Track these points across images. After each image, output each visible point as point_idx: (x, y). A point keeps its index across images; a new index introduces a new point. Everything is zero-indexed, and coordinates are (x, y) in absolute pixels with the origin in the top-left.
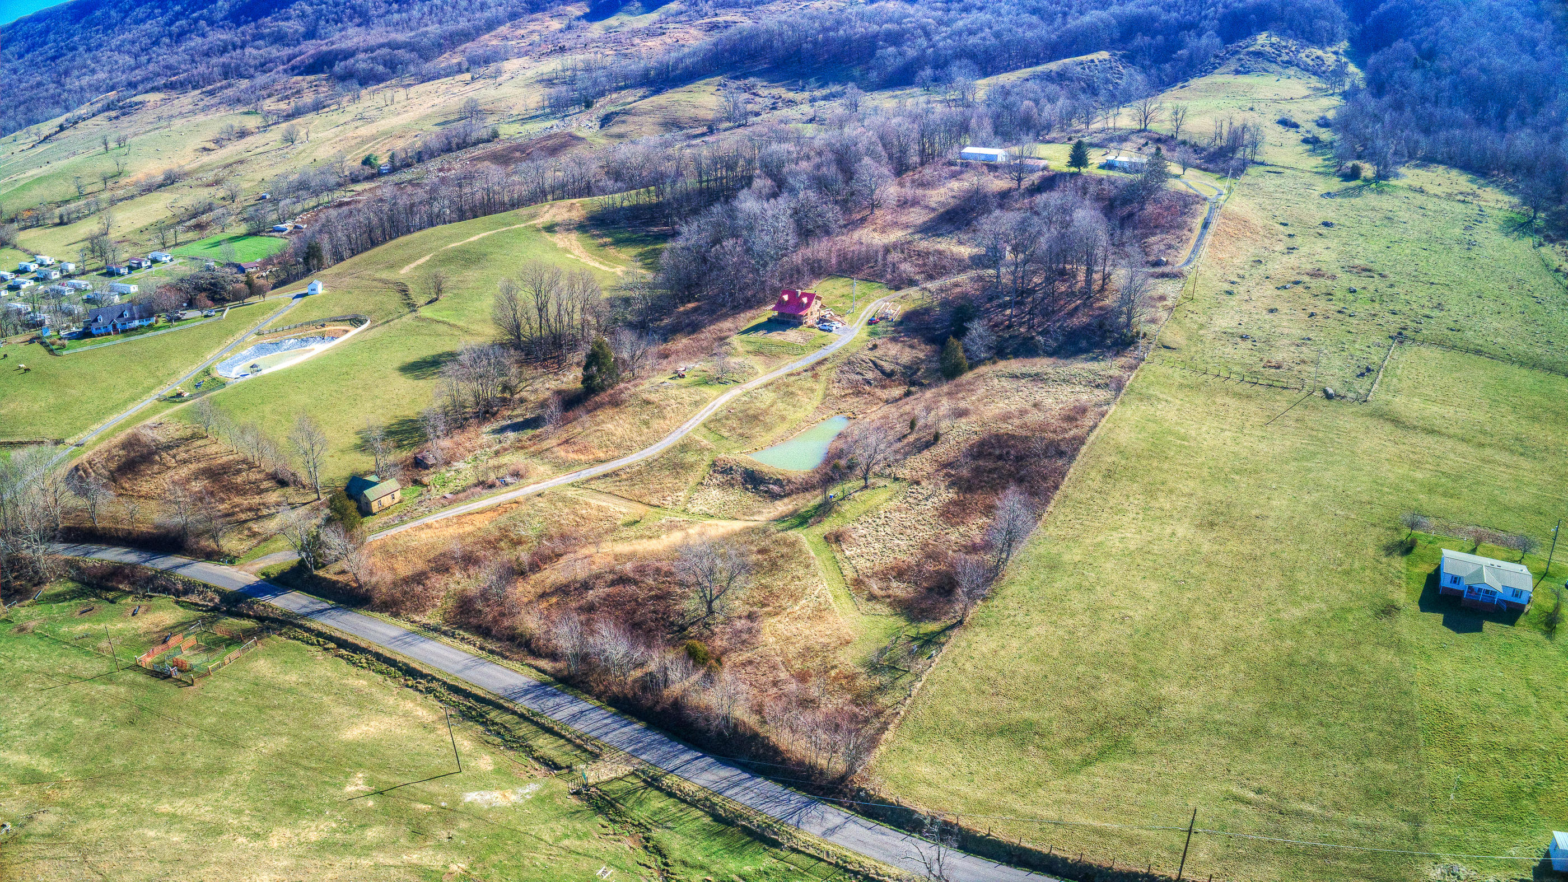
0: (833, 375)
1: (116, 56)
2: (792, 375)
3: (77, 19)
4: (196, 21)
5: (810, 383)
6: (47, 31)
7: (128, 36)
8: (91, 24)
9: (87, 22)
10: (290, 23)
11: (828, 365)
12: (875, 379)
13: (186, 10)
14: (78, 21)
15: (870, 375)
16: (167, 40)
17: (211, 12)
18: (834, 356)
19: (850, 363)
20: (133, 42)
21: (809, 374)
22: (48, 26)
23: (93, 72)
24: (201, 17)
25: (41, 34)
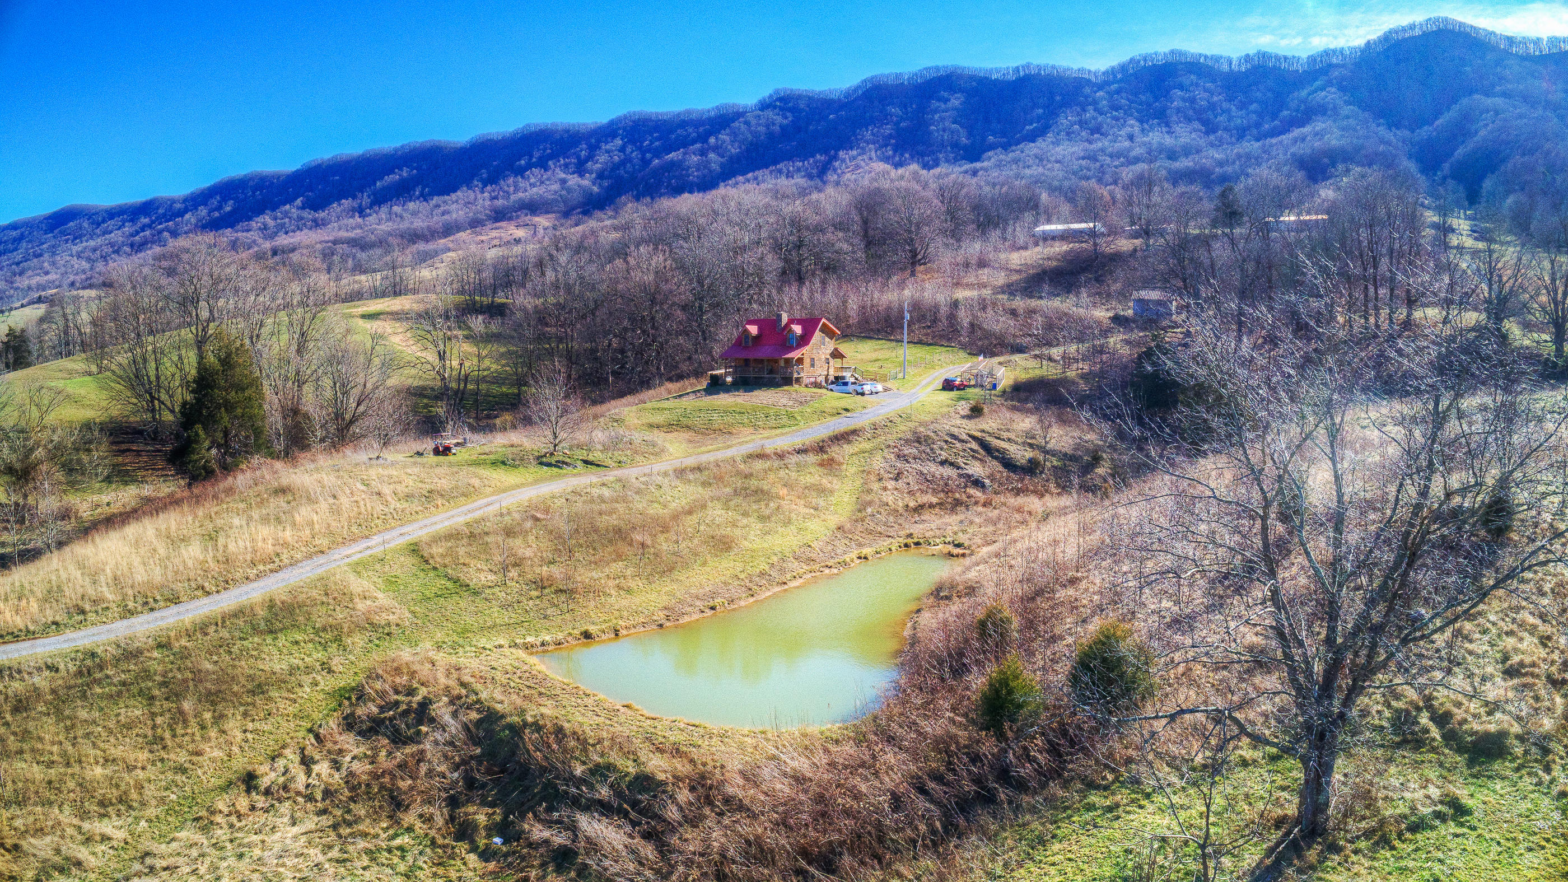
0: (878, 463)
1: (75, 261)
2: (762, 456)
3: (51, 229)
4: (160, 232)
5: (814, 476)
6: (21, 237)
7: (92, 243)
8: (63, 233)
9: (61, 232)
10: (249, 235)
11: (861, 445)
12: (992, 477)
13: (153, 222)
14: (52, 231)
15: (976, 469)
16: (128, 249)
17: (177, 225)
18: (875, 427)
19: (918, 440)
20: (95, 250)
21: (811, 458)
22: (22, 234)
23: (47, 273)
24: (167, 229)
25: (15, 240)
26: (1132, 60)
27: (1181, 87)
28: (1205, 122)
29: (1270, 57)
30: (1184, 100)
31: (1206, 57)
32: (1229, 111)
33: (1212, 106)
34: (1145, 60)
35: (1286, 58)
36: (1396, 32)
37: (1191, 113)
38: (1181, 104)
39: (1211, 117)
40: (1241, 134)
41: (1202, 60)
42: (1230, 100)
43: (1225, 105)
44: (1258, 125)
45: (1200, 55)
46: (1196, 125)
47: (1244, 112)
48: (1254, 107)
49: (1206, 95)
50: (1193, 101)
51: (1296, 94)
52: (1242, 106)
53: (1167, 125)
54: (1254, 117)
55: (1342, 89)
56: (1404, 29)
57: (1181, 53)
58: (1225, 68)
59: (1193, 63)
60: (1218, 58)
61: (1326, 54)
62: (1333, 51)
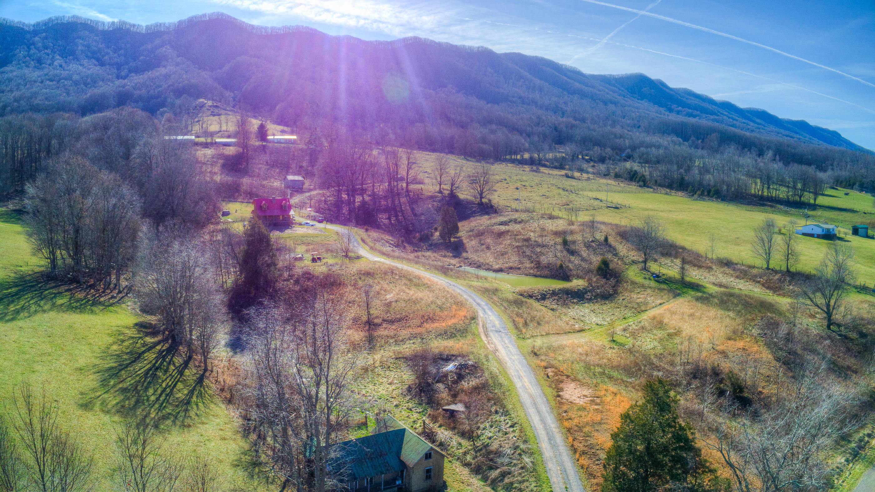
26: (50, 19)
27: (79, 37)
28: (98, 60)
29: (126, 25)
30: (83, 45)
31: (91, 21)
32: (109, 54)
33: (100, 51)
34: (57, 21)
35: (135, 26)
36: (196, 18)
37: (89, 54)
38: (83, 48)
39: (100, 56)
41: (89, 22)
42: (108, 47)
43: (106, 50)
45: (88, 20)
46: (94, 61)
48: (122, 52)
49: (94, 43)
50: (88, 46)
51: (144, 47)
52: (115, 51)
53: (78, 60)
55: (172, 47)
56: (200, 17)
57: (78, 17)
58: (101, 28)
59: (84, 24)
60: (97, 22)
61: (157, 25)
62: (160, 24)
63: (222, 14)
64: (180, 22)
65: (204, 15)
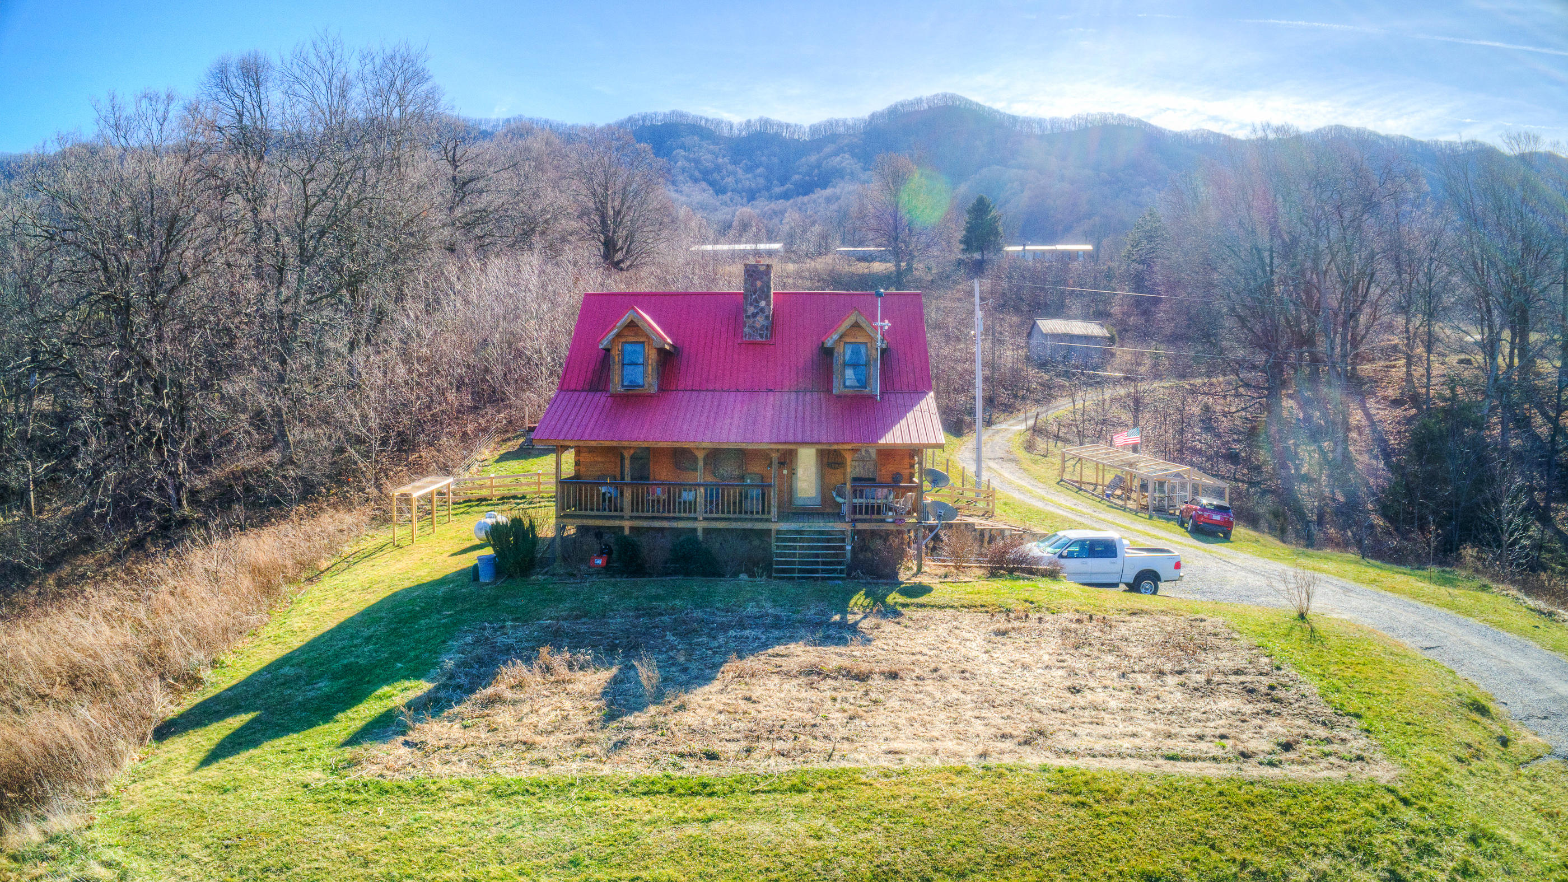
26: (630, 119)
27: (683, 147)
28: (712, 184)
29: (772, 125)
30: (687, 159)
31: (707, 120)
32: (735, 173)
33: (718, 168)
34: (644, 121)
35: (788, 126)
36: (902, 106)
37: (697, 174)
38: (687, 164)
39: (718, 178)
40: (752, 196)
41: (703, 123)
42: (735, 163)
43: (731, 168)
44: (768, 189)
45: (701, 118)
46: (704, 185)
47: (749, 176)
48: (760, 170)
49: (709, 157)
50: (697, 161)
51: (803, 160)
52: (748, 169)
53: (674, 183)
54: (762, 181)
55: (853, 155)
56: (911, 104)
57: (682, 115)
58: (726, 133)
59: (694, 126)
60: (719, 123)
61: (830, 123)
62: (837, 122)
63: (953, 97)
64: (873, 116)
65: (919, 101)
